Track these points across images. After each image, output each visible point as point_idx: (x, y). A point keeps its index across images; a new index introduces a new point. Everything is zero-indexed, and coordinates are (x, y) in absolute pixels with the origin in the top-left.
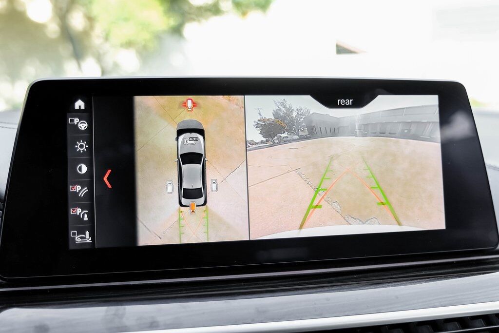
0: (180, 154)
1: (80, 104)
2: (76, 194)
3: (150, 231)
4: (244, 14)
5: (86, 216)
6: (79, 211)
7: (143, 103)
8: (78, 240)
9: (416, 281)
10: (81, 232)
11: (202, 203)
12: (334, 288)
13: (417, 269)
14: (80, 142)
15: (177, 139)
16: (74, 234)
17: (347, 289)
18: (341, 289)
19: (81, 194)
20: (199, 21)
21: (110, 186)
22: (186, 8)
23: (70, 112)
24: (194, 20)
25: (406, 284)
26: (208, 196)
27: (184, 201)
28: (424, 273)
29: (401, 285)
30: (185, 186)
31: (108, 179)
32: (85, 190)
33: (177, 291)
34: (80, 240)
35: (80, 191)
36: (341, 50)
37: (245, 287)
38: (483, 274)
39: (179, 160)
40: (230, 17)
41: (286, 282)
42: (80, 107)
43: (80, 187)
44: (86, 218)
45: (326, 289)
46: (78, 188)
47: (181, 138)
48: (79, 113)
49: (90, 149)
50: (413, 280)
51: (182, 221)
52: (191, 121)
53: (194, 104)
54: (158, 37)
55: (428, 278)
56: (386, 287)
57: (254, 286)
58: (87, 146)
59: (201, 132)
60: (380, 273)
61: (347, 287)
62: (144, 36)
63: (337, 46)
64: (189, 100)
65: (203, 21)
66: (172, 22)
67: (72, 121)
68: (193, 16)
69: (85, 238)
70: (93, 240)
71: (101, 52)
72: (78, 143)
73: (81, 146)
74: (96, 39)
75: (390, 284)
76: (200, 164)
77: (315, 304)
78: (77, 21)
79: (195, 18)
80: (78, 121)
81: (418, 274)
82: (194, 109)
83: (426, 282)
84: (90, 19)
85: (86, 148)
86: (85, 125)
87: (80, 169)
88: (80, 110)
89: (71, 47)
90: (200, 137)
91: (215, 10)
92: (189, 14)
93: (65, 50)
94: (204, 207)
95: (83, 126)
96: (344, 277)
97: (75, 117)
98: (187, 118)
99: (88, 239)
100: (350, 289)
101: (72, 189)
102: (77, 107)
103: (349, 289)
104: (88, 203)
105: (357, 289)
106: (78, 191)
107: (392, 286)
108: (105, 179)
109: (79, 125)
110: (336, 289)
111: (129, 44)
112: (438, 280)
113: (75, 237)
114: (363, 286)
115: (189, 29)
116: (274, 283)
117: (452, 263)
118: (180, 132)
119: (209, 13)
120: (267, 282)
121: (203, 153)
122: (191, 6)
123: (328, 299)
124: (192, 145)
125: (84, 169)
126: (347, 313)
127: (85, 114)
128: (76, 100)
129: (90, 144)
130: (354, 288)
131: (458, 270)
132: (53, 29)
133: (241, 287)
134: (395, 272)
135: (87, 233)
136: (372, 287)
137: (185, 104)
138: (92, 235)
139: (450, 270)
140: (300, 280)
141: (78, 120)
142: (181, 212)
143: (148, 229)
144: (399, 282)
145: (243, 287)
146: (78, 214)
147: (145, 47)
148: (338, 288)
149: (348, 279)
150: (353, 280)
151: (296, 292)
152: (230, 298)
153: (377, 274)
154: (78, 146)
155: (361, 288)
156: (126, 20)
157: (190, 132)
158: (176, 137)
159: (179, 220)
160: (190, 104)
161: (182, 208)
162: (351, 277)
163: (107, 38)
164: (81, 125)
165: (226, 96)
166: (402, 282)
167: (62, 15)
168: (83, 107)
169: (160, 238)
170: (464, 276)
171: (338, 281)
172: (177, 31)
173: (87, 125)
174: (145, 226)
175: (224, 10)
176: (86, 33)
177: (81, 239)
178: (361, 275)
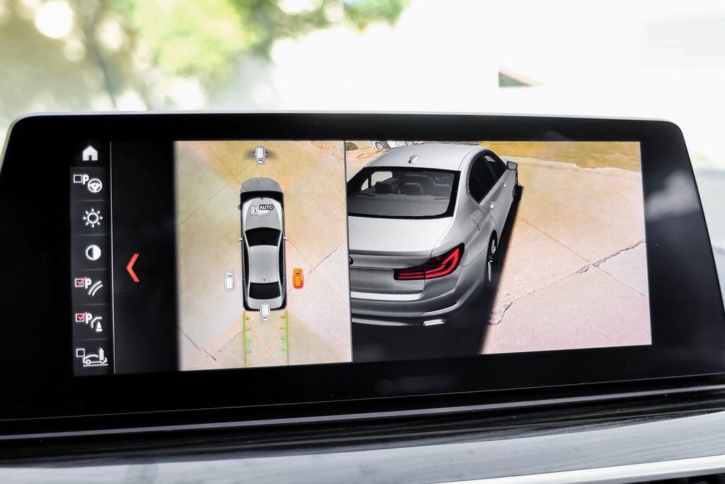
0: (245, 230)
1: (90, 153)
2: (84, 291)
3: (198, 348)
4: (361, 26)
5: (99, 325)
6: (88, 317)
7: (188, 152)
8: (87, 362)
9: (606, 424)
10: (92, 349)
11: (280, 304)
12: (480, 435)
13: (609, 406)
14: (90, 211)
15: (241, 207)
16: (81, 353)
17: (500, 436)
18: (490, 437)
19: (93, 292)
20: (295, 37)
21: (136, 280)
22: (275, 17)
23: (74, 165)
24: (287, 35)
25: (590, 429)
26: (288, 294)
27: (251, 302)
28: (618, 411)
29: (583, 430)
30: (254, 278)
31: (133, 268)
32: (99, 285)
33: (239, 440)
34: (91, 362)
35: (90, 287)
36: (505, 81)
37: (345, 434)
38: (709, 412)
39: (244, 238)
40: (340, 31)
41: (407, 426)
42: (90, 157)
43: (90, 280)
44: (99, 329)
45: (469, 436)
46: (88, 281)
47: (247, 205)
48: (90, 167)
49: (106, 222)
50: (602, 422)
51: (248, 333)
52: (263, 179)
53: (268, 154)
54: (233, 59)
55: (624, 419)
56: (560, 433)
57: (358, 433)
58: (101, 218)
59: (278, 196)
60: (551, 413)
61: (501, 433)
62: (211, 60)
63: (501, 75)
64: (259, 147)
65: (301, 37)
66: (255, 38)
67: (78, 179)
68: (286, 30)
69: (98, 359)
70: (110, 361)
71: (147, 82)
72: (87, 212)
73: (92, 218)
74: (140, 62)
75: (567, 429)
76: (276, 245)
77: (451, 459)
78: (110, 36)
79: (289, 32)
80: (88, 179)
81: (610, 413)
82: (268, 162)
83: (620, 426)
84: (131, 33)
85: (99, 220)
86: (98, 185)
87: (91, 253)
88: (90, 162)
89: (101, 75)
90: (277, 204)
91: (318, 20)
92: (280, 25)
93: (92, 79)
94: (282, 312)
95: (95, 186)
96: (498, 418)
97: (83, 172)
98: (257, 175)
99: (102, 361)
100: (506, 437)
101: (78, 284)
102: (85, 157)
103: (503, 436)
104: (101, 304)
105: (515, 437)
106: (86, 287)
107: (570, 432)
108: (129, 268)
109: (89, 185)
110: (483, 437)
111: (189, 71)
112: (639, 422)
113: (81, 359)
114: (525, 431)
115: (281, 48)
116: (389, 428)
117: (662, 396)
118: (245, 197)
119: (309, 25)
120: (380, 426)
121: (281, 229)
122: (282, 15)
123: (471, 452)
124: (264, 216)
125: (97, 253)
126: (499, 474)
127: (98, 169)
128: (85, 147)
129: (105, 214)
130: (511, 435)
131: (671, 406)
132: (74, 48)
133: (339, 434)
134: (575, 410)
135: (101, 351)
136: (538, 433)
137: (252, 154)
138: (108, 354)
139: (659, 407)
140: (431, 424)
141: (87, 176)
142: (247, 319)
143: (195, 345)
144: (579, 425)
145: (342, 434)
146: (87, 322)
147: (213, 75)
148: (486, 434)
149: (504, 421)
150: (510, 422)
151: (423, 442)
152: (319, 452)
153: (547, 413)
154: (87, 218)
155: (522, 435)
156: (185, 34)
157: (260, 197)
158: (240, 203)
159: (244, 331)
160: (260, 153)
161: (249, 313)
162: (508, 417)
163: (155, 62)
164: (92, 185)
165: (316, 142)
166: (585, 426)
167: (88, 28)
168: (95, 158)
169: (215, 359)
170: (679, 417)
171: (488, 424)
172: (262, 51)
173: (101, 185)
174: (191, 341)
175: (332, 21)
176: (125, 54)
177: (93, 360)
178: (523, 416)
